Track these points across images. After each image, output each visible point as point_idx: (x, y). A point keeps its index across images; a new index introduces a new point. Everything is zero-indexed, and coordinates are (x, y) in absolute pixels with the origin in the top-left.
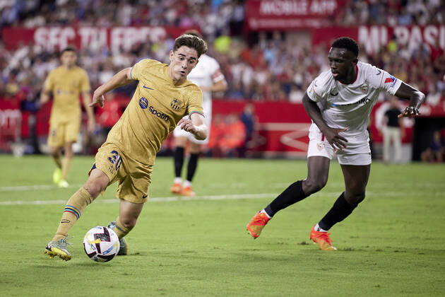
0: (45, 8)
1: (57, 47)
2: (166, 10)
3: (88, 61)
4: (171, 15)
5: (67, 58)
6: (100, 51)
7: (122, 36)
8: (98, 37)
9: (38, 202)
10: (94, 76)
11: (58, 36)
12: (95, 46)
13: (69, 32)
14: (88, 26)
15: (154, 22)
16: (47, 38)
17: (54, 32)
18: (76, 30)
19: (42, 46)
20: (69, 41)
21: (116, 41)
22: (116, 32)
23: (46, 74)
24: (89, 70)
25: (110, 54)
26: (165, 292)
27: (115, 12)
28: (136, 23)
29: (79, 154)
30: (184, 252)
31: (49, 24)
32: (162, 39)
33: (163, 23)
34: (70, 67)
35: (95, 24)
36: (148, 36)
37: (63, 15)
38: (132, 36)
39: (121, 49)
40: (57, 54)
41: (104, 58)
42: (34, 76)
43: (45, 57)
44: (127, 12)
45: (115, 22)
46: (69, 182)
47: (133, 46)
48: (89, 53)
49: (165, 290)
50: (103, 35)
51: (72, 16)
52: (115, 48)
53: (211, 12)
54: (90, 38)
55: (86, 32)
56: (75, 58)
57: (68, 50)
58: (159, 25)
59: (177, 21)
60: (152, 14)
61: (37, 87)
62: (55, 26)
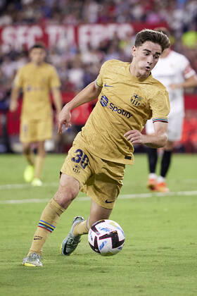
0: (11, 7)
1: (25, 46)
2: (132, 6)
3: (56, 59)
4: (138, 12)
5: (36, 55)
6: (68, 49)
7: (89, 33)
8: (66, 35)
9: (12, 202)
10: (63, 74)
11: (26, 35)
12: (62, 44)
13: (36, 31)
14: (55, 24)
15: (121, 19)
16: (14, 36)
17: (21, 30)
18: (43, 28)
19: (10, 45)
20: (37, 39)
21: (83, 39)
22: (83, 30)
23: (15, 73)
24: (58, 68)
25: (78, 52)
26: (143, 289)
27: (81, 9)
28: (103, 20)
29: (51, 152)
30: (160, 248)
31: (16, 23)
32: (129, 36)
33: (130, 19)
34: (39, 64)
35: (61, 22)
36: (116, 33)
37: (30, 13)
38: (100, 33)
39: (89, 47)
40: (25, 53)
41: (72, 56)
42: (3, 75)
43: (14, 56)
44: (93, 10)
45: (82, 20)
46: (43, 180)
47: (101, 43)
48: (57, 51)
49: (143, 287)
50: (71, 33)
51: (39, 15)
52: (83, 46)
53: (177, 8)
54: (58, 36)
55: (53, 30)
56: (43, 55)
57: (36, 46)
58: (126, 22)
59: (144, 17)
60: (118, 11)
61: (7, 87)
62: (22, 25)
